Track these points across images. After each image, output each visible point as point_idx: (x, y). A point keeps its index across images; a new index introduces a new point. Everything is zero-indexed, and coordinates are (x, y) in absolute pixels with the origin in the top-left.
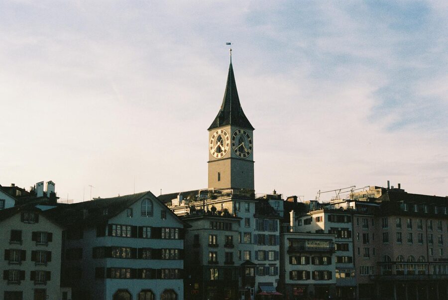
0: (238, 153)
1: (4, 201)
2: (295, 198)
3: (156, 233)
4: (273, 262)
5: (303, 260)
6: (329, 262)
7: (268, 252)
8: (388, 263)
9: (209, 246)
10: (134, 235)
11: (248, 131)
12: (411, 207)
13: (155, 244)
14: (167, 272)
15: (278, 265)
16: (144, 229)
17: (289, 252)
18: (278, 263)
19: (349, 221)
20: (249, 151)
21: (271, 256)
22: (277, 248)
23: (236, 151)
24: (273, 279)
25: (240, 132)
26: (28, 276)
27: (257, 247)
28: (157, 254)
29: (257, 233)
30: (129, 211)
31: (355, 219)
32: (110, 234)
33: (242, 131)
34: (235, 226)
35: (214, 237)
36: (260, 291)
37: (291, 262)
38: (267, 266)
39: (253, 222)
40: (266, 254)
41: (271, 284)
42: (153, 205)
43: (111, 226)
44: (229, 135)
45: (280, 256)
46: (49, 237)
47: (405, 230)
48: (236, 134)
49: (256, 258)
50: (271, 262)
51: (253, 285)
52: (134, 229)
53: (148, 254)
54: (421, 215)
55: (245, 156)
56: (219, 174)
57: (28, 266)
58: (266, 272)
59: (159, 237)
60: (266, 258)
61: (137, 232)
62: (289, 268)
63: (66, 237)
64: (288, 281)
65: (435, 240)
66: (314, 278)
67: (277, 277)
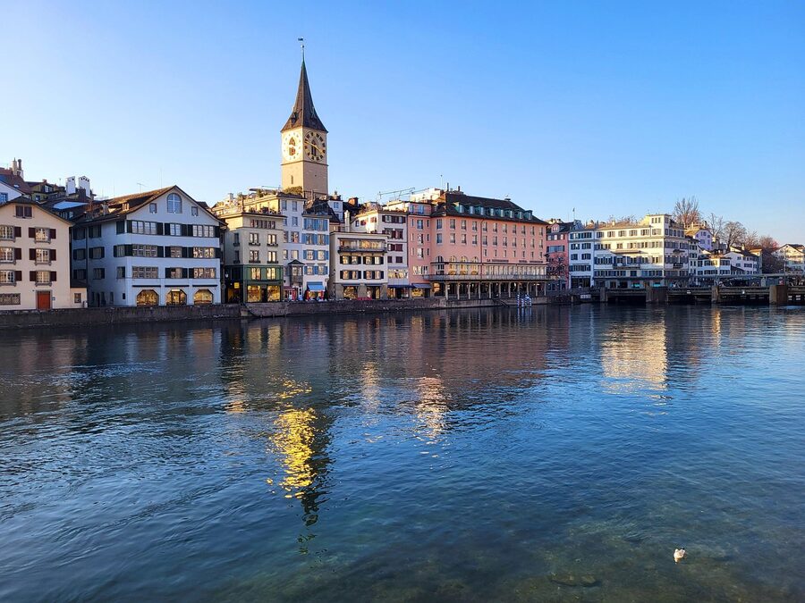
0: (311, 156)
1: (6, 195)
2: (356, 199)
3: (187, 230)
4: (323, 262)
5: (354, 259)
6: (382, 262)
7: (317, 251)
8: (441, 263)
9: (250, 244)
10: (159, 232)
11: (321, 134)
12: (466, 208)
13: (187, 242)
14: (201, 271)
15: (328, 265)
16: (172, 226)
17: (339, 252)
18: (327, 263)
19: (404, 221)
20: (323, 154)
21: (320, 255)
22: (327, 248)
23: (309, 154)
24: (323, 279)
25: (312, 134)
26: (26, 276)
27: (306, 247)
28: (187, 253)
29: (305, 232)
30: (153, 206)
31: (410, 220)
32: (130, 231)
33: (315, 134)
34: (279, 225)
35: (256, 236)
36: (308, 289)
37: (341, 262)
38: (316, 265)
39: (301, 220)
40: (315, 254)
41: (321, 283)
42: (181, 200)
43: (130, 222)
44: (301, 138)
45: (329, 255)
46: (52, 234)
47: (459, 230)
48: (308, 137)
49: (305, 258)
50: (321, 262)
51: (301, 284)
52: (159, 225)
53: (179, 252)
54: (477, 216)
55: (318, 159)
56: (292, 178)
57: (25, 265)
58: (316, 271)
59: (191, 234)
60: (315, 257)
61: (163, 229)
62: (339, 267)
63: (74, 233)
64: (338, 280)
65: (490, 242)
66: (365, 277)
67: (327, 276)
